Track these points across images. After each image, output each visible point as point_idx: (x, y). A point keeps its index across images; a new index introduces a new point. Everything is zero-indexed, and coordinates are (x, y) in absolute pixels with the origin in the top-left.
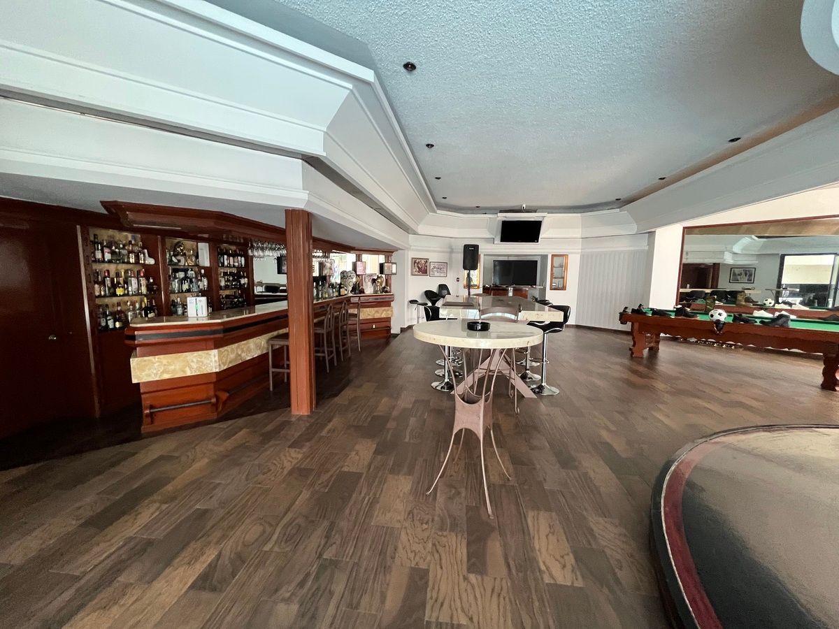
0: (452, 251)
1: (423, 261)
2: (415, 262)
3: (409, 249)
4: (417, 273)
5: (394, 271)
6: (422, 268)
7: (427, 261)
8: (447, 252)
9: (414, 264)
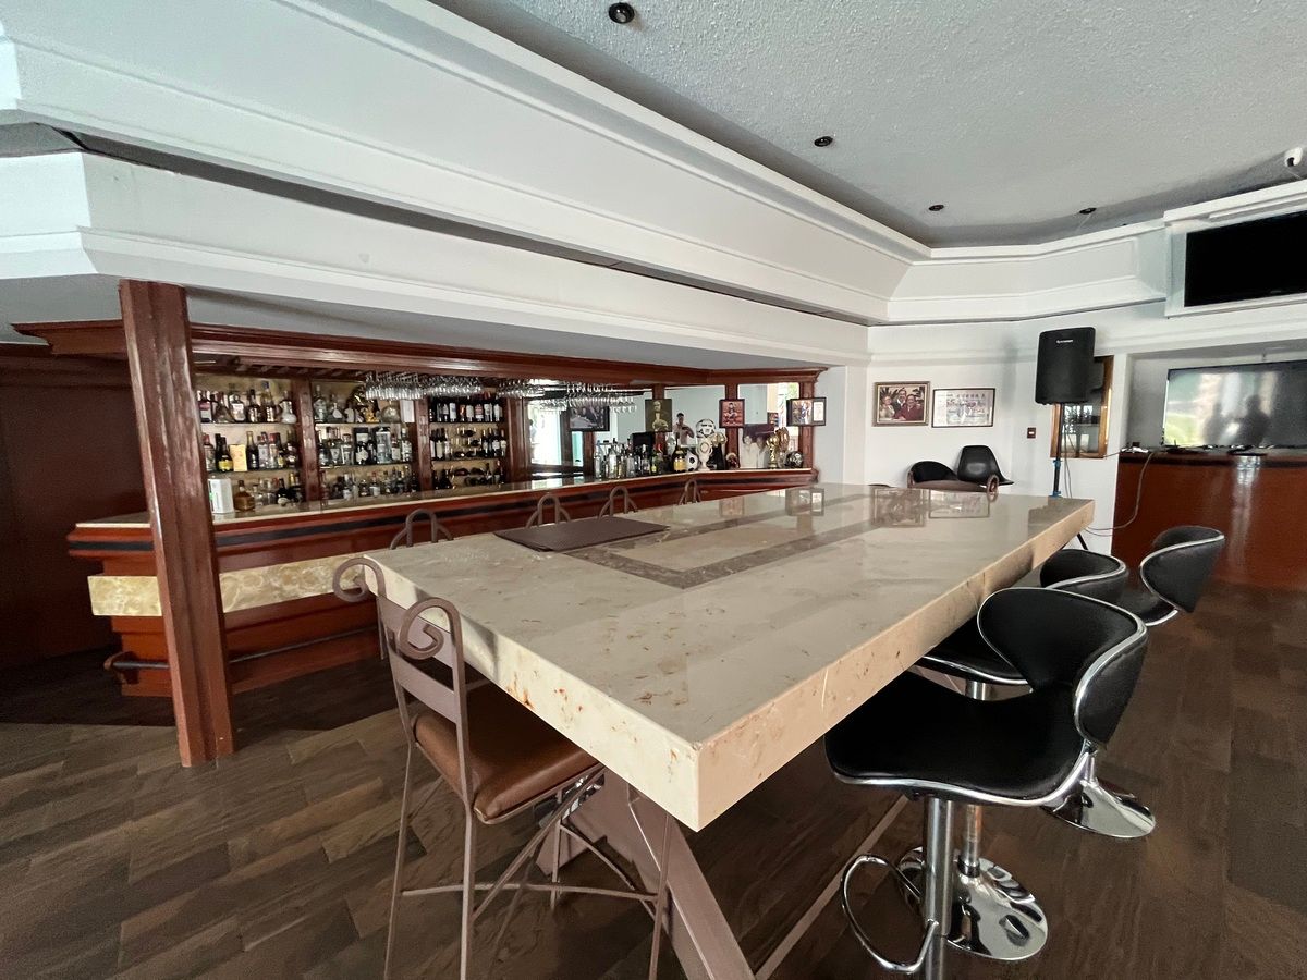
0: (1011, 356)
1: (910, 390)
2: (884, 393)
3: (866, 363)
4: (889, 420)
5: (818, 417)
6: (905, 405)
7: (922, 387)
8: (997, 360)
9: (881, 398)
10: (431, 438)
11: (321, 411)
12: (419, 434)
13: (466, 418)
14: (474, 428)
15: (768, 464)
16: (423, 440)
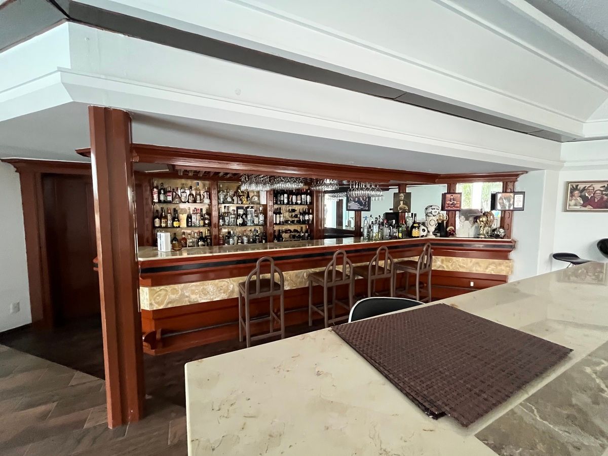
2: (573, 190)
4: (578, 208)
5: (518, 205)
6: (593, 197)
9: (571, 192)
10: (274, 213)
11: (222, 197)
12: (268, 211)
13: (292, 202)
14: (297, 208)
15: (478, 235)
16: (270, 213)
